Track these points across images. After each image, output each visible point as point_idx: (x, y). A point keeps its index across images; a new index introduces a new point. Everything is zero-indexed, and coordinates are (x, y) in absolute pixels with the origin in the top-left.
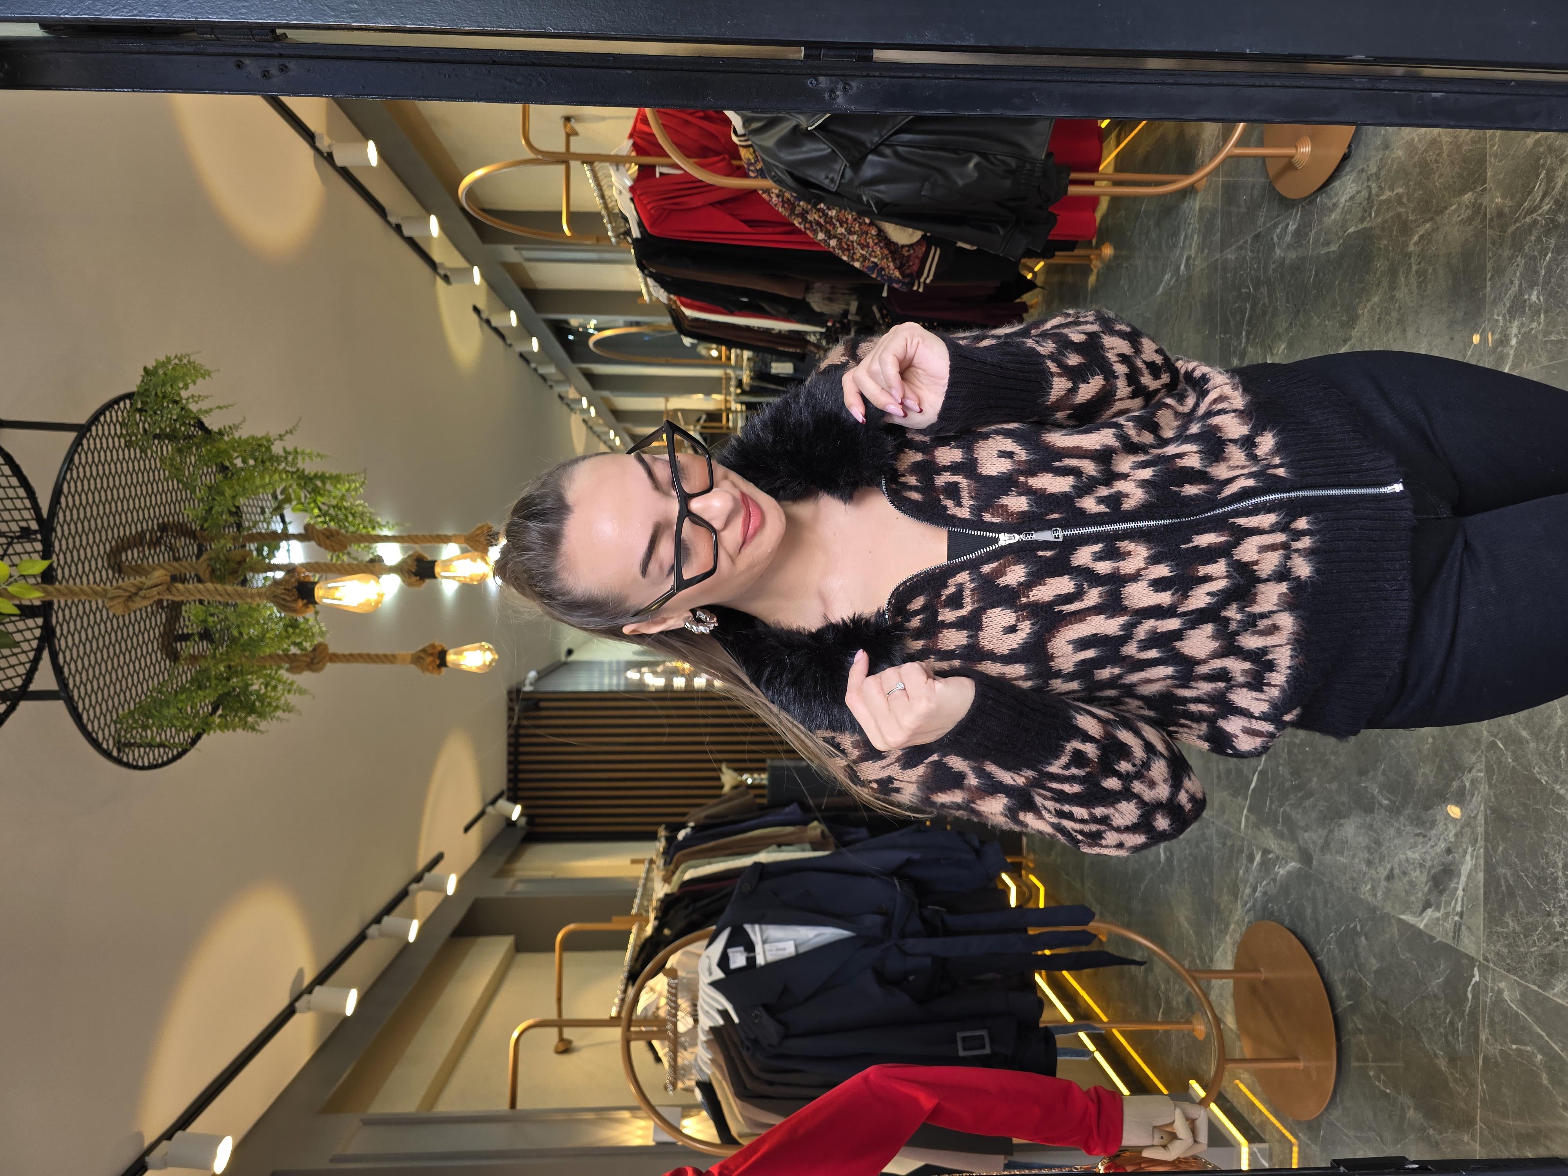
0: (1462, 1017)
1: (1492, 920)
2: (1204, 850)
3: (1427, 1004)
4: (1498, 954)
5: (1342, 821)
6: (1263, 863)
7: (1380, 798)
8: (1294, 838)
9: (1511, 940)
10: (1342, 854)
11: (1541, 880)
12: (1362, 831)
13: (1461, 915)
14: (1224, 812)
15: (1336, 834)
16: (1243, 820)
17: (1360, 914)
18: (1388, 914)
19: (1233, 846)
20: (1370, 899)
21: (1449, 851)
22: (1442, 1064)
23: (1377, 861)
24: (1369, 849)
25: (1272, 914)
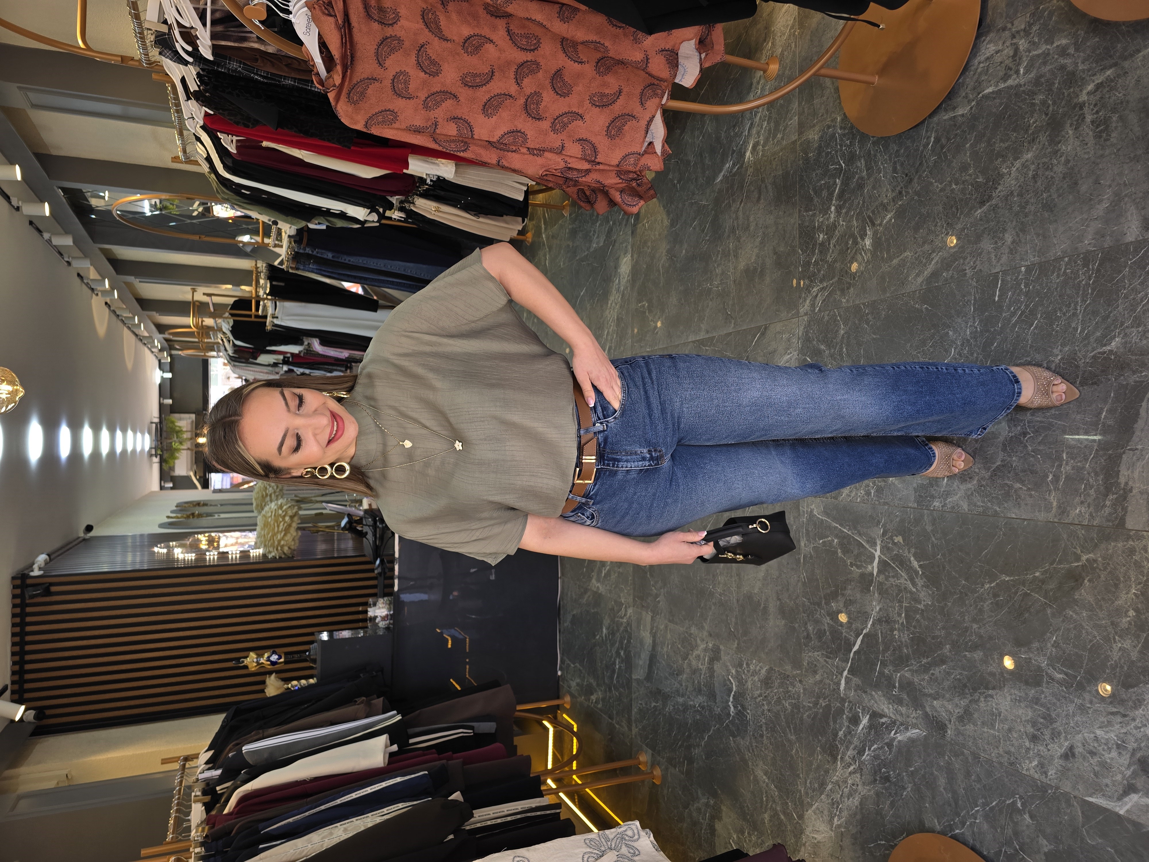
2: (789, 708)
5: (990, 692)
6: (871, 726)
7: (1051, 671)
10: (993, 726)
12: (1022, 705)
14: (815, 672)
15: (982, 704)
16: (843, 682)
17: (1021, 790)
18: (1066, 794)
19: (828, 707)
20: (1036, 776)
23: (1047, 737)
24: (1034, 724)
25: (887, 779)
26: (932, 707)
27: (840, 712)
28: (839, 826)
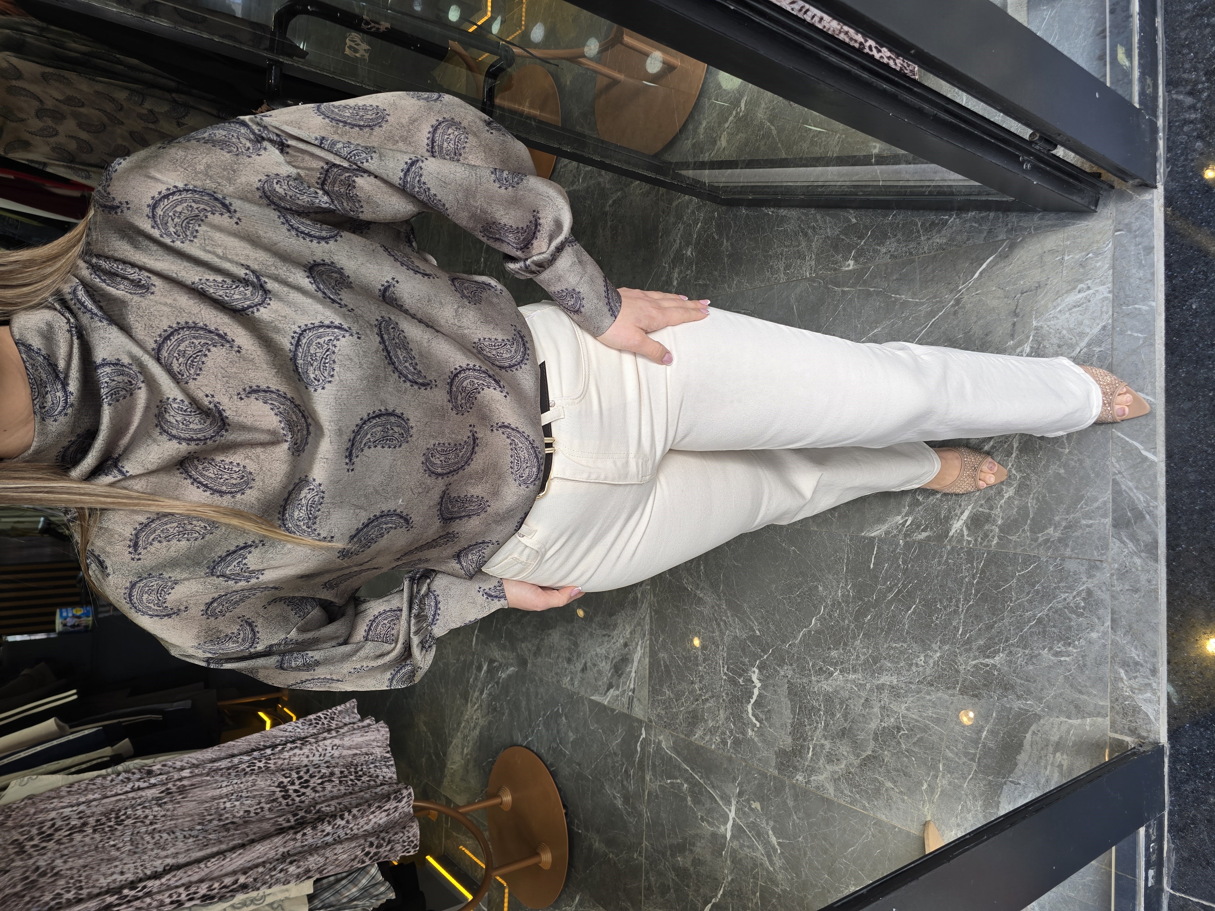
0: (633, 766)
1: (654, 692)
2: (442, 665)
3: (609, 760)
4: (658, 715)
5: (550, 631)
6: (489, 671)
8: (514, 649)
9: (667, 704)
10: (550, 656)
11: (687, 659)
12: (565, 637)
13: (634, 691)
15: (546, 641)
16: (473, 638)
17: (562, 700)
18: (582, 697)
19: (465, 660)
20: (569, 688)
21: (626, 645)
22: (619, 803)
23: (575, 658)
24: (569, 649)
25: (495, 709)
26: (521, 648)
27: (472, 663)
28: (467, 754)
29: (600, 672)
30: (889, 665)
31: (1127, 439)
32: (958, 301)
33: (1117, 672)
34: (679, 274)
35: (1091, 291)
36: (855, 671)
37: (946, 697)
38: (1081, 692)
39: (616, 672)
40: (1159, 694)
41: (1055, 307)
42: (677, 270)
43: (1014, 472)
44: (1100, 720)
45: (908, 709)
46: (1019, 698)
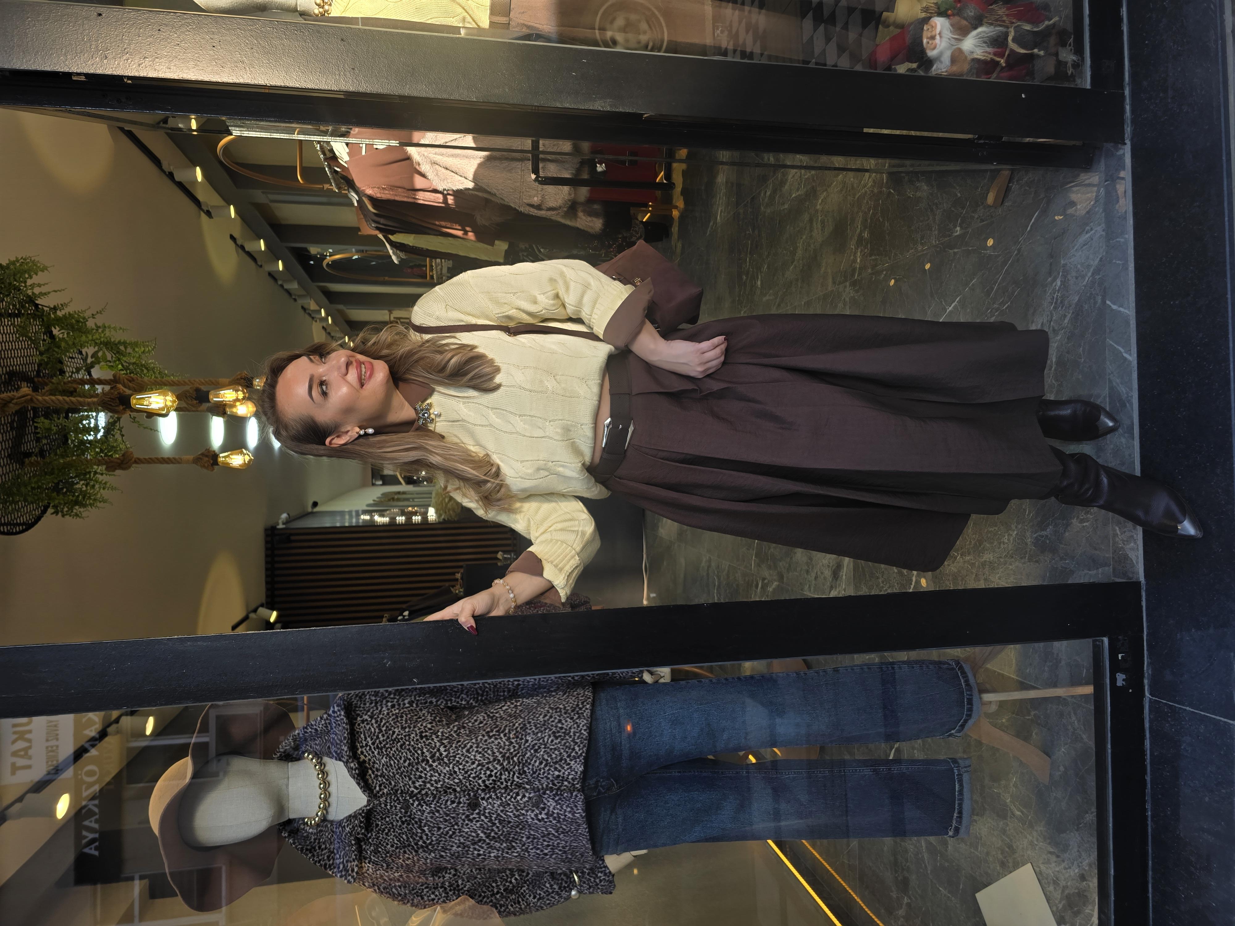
8: (776, 568)
10: (796, 570)
15: (793, 559)
16: (753, 563)
20: (809, 594)
23: (810, 570)
26: (780, 566)
27: (752, 582)
29: (825, 578)
30: (988, 545)
31: (1115, 346)
32: (1019, 250)
33: (1115, 530)
34: (861, 253)
35: (1093, 231)
36: (969, 554)
37: (1021, 565)
38: (1096, 549)
39: (834, 577)
40: (1138, 543)
41: (1073, 247)
42: (859, 250)
43: (1054, 382)
44: (1107, 568)
45: (999, 579)
46: (1062, 559)
